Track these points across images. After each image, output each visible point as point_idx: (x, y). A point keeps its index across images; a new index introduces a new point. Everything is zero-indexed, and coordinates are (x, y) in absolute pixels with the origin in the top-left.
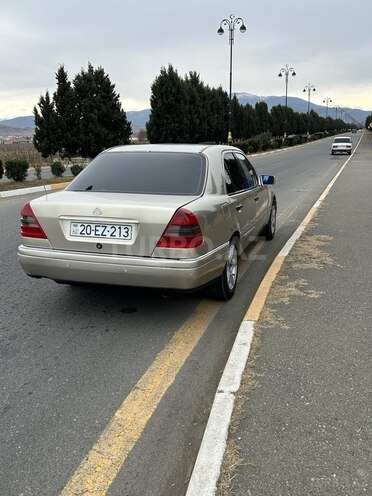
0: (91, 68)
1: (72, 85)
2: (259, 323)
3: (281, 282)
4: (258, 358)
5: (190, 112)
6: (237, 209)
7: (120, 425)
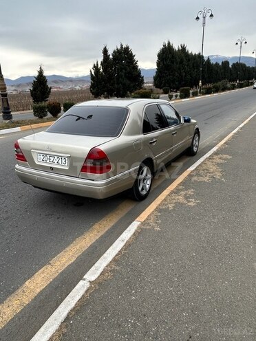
0: (122, 45)
1: (111, 57)
2: (143, 224)
3: (176, 191)
4: (125, 254)
5: (179, 69)
6: (151, 143)
7: (24, 291)
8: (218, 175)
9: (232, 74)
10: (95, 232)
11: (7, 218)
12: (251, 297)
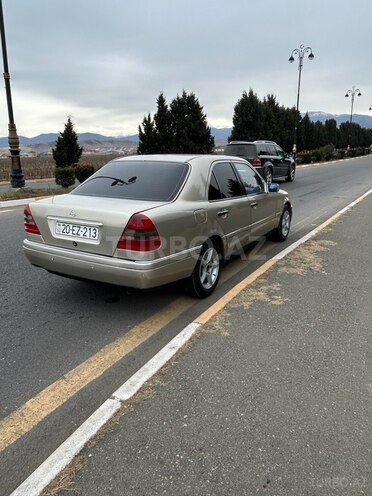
0: (184, 94)
1: (169, 108)
2: (204, 326)
3: (256, 286)
4: (175, 366)
5: (265, 128)
6: (220, 215)
7: (22, 415)
8: (317, 267)
9: (339, 138)
10: (134, 338)
11: (7, 315)
12: (362, 429)
